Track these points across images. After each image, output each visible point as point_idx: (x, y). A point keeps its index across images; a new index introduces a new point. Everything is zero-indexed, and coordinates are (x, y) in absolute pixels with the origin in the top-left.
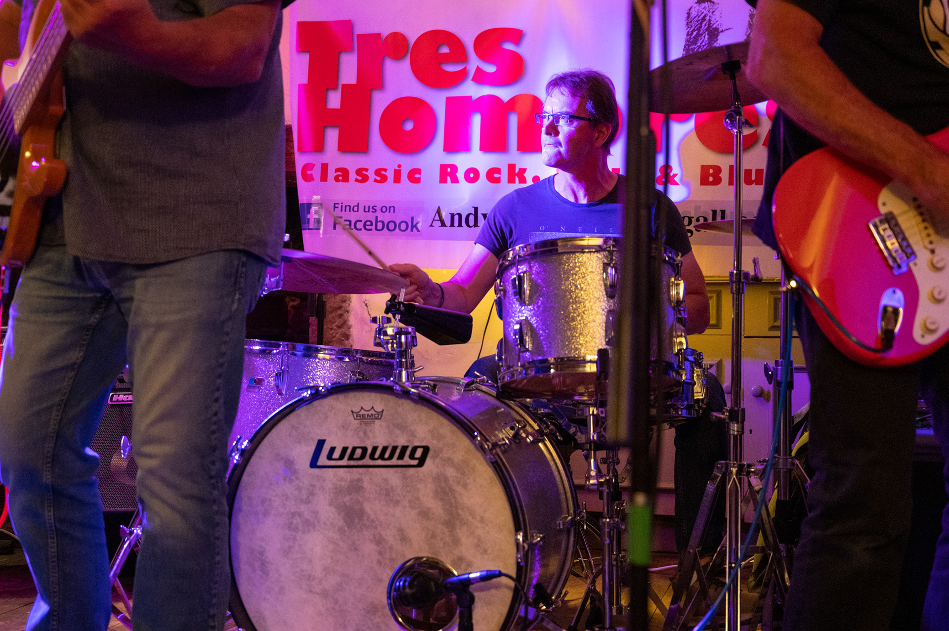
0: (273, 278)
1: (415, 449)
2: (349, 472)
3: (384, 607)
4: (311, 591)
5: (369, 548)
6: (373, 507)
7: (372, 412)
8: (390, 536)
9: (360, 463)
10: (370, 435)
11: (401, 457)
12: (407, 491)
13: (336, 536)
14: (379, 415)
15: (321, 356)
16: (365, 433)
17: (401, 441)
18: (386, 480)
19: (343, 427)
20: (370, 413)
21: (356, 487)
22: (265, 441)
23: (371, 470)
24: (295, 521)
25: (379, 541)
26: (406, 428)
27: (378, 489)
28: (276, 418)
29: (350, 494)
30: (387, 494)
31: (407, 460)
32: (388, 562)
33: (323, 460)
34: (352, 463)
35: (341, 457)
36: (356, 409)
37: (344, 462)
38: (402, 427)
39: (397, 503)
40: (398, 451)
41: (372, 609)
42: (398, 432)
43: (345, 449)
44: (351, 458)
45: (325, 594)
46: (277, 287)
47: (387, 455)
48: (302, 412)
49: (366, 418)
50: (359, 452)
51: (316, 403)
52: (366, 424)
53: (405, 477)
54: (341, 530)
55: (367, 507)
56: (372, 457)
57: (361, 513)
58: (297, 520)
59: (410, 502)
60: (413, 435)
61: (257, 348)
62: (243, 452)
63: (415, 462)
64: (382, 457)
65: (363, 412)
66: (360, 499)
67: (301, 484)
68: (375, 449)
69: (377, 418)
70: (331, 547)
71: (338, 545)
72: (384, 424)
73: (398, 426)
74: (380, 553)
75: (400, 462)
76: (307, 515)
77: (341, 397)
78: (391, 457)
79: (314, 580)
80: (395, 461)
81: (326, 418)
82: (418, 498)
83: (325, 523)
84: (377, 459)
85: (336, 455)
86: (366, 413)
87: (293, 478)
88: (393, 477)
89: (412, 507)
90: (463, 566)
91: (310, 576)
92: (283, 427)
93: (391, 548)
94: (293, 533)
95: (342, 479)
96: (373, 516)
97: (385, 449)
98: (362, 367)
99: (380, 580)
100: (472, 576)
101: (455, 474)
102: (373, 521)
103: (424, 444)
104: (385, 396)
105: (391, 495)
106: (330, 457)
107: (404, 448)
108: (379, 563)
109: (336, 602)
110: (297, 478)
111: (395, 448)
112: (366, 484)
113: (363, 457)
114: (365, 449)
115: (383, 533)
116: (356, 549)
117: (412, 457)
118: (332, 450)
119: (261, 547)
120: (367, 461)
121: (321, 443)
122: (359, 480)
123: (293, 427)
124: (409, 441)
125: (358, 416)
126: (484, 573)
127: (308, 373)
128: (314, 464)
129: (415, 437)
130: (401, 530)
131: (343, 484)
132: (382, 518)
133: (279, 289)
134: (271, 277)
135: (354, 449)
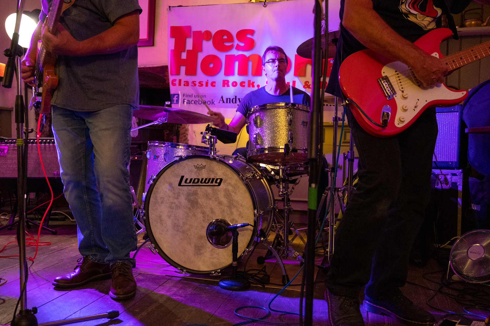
1: (217, 179)
2: (193, 187)
3: (205, 237)
4: (178, 231)
5: (200, 215)
6: (202, 200)
7: (202, 166)
8: (208, 211)
9: (197, 184)
10: (201, 174)
11: (212, 182)
12: (214, 195)
13: (188, 211)
14: (204, 167)
15: (180, 147)
16: (199, 173)
17: (212, 177)
18: (206, 191)
19: (191, 171)
20: (201, 166)
21: (195, 193)
22: (162, 176)
23: (201, 187)
24: (172, 205)
25: (203, 213)
26: (214, 172)
27: (203, 194)
29: (193, 196)
30: (207, 196)
31: (214, 184)
32: (206, 220)
33: (183, 183)
34: (194, 184)
35: (190, 182)
36: (196, 165)
37: (191, 184)
39: (210, 199)
40: (211, 180)
41: (201, 237)
42: (211, 173)
43: (191, 179)
44: (193, 183)
45: (183, 232)
46: (166, 121)
47: (207, 182)
48: (176, 166)
49: (199, 168)
50: (196, 180)
51: (181, 162)
52: (199, 170)
53: (213, 190)
54: (190, 209)
55: (199, 201)
56: (201, 182)
57: (197, 203)
58: (173, 205)
59: (215, 199)
60: (216, 174)
61: (157, 144)
62: (154, 180)
63: (217, 184)
64: (205, 182)
65: (198, 166)
66: (197, 198)
67: (175, 192)
68: (202, 179)
69: (203, 168)
70: (186, 215)
71: (188, 214)
72: (206, 170)
73: (210, 171)
74: (204, 217)
75: (212, 184)
76: (177, 203)
77: (190, 160)
78: (208, 182)
79: (179, 227)
80: (209, 184)
81: (185, 168)
82: (218, 197)
83: (183, 206)
84: (203, 183)
85: (188, 181)
87: (172, 189)
88: (209, 190)
89: (216, 201)
90: (234, 222)
91: (178, 225)
92: (168, 171)
93: (208, 215)
94: (172, 210)
95: (190, 190)
96: (201, 204)
97: (206, 179)
99: (204, 227)
100: (238, 225)
101: (232, 188)
102: (201, 206)
103: (221, 178)
104: (206, 160)
105: (208, 196)
106: (186, 182)
107: (213, 179)
108: (203, 221)
109: (188, 235)
110: (174, 190)
112: (199, 192)
113: (198, 182)
114: (198, 179)
115: (205, 210)
116: (195, 216)
117: (216, 182)
118: (187, 179)
119: (160, 215)
120: (199, 184)
121: (182, 177)
122: (196, 191)
123: (172, 171)
124: (215, 177)
125: (196, 167)
126: (243, 224)
128: (180, 185)
129: (217, 175)
130: (212, 209)
131: (190, 192)
132: (205, 204)
133: (166, 122)
134: (163, 118)
135: (195, 179)
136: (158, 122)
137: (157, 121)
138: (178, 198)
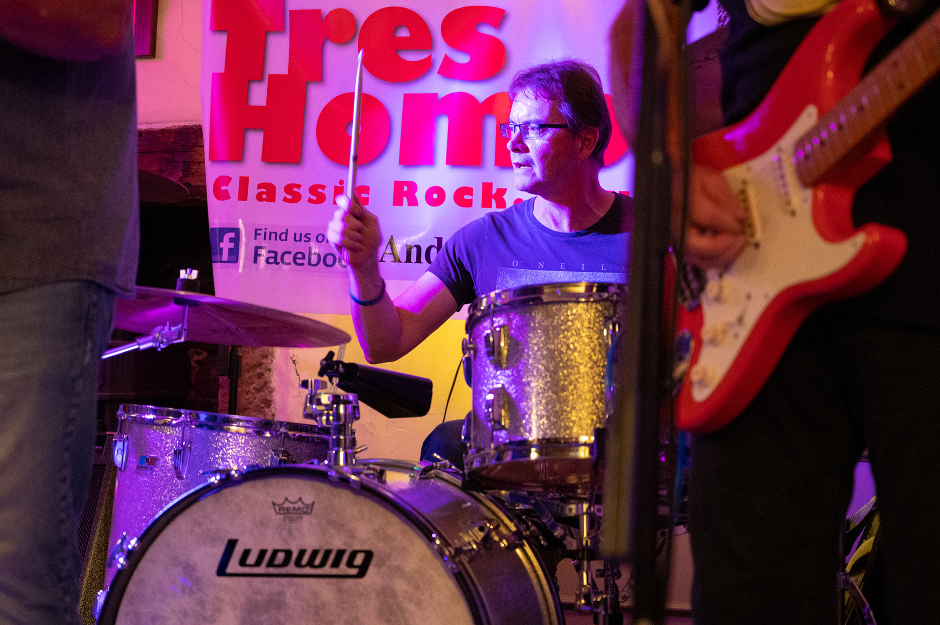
0: (174, 326)
1: (354, 554)
2: (268, 582)
7: (300, 504)
9: (283, 570)
10: (296, 534)
11: (336, 564)
12: (344, 609)
14: (309, 509)
15: (234, 428)
16: (290, 532)
17: (337, 544)
18: (315, 594)
19: (261, 523)
20: (296, 506)
21: (277, 603)
22: (159, 541)
23: (296, 580)
26: (343, 526)
27: (305, 606)
28: (173, 511)
29: (268, 611)
30: (317, 613)
31: (343, 569)
33: (233, 566)
34: (272, 570)
35: (258, 563)
36: (279, 501)
37: (262, 569)
38: (339, 526)
40: (332, 557)
42: (332, 531)
43: (263, 553)
44: (271, 564)
46: (179, 338)
47: (317, 561)
48: (208, 503)
49: (291, 512)
50: (281, 557)
51: (227, 492)
52: (292, 520)
53: (340, 591)
56: (298, 564)
60: (352, 535)
62: (129, 555)
63: (354, 571)
64: (310, 564)
65: (287, 505)
66: (282, 618)
67: (204, 597)
68: (302, 553)
69: (306, 513)
72: (314, 521)
73: (331, 523)
75: (335, 571)
77: (259, 484)
78: (323, 564)
80: (327, 570)
81: (240, 510)
84: (305, 566)
85: (251, 559)
86: (292, 506)
87: (195, 588)
88: (325, 590)
92: (182, 522)
95: (258, 592)
97: (315, 553)
98: (288, 444)
101: (405, 587)
103: (366, 547)
104: (317, 484)
105: (322, 613)
106: (243, 562)
107: (340, 553)
110: (200, 590)
111: (328, 553)
112: (290, 599)
113: (286, 563)
114: (288, 553)
117: (350, 564)
118: (247, 553)
120: (291, 568)
121: (231, 544)
122: (280, 594)
123: (197, 522)
124: (346, 543)
125: (281, 509)
127: (216, 451)
128: (222, 571)
129: (355, 538)
131: (259, 598)
133: (182, 340)
134: (171, 326)
135: (275, 552)
136: (154, 340)
137: (151, 338)
138: (215, 621)
